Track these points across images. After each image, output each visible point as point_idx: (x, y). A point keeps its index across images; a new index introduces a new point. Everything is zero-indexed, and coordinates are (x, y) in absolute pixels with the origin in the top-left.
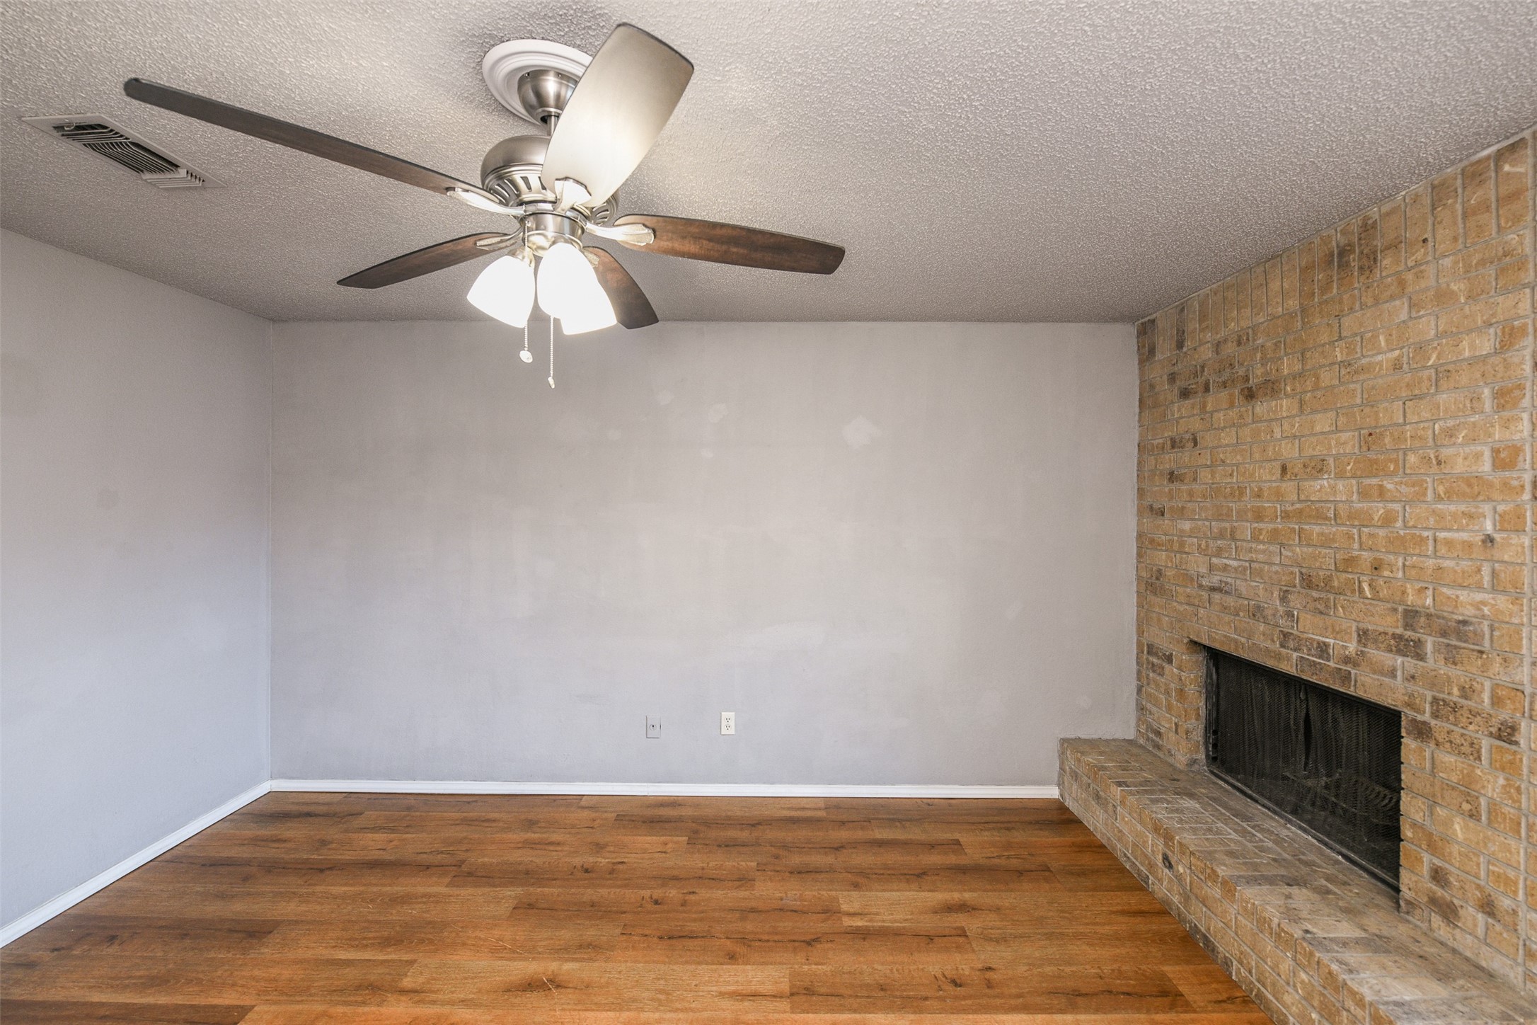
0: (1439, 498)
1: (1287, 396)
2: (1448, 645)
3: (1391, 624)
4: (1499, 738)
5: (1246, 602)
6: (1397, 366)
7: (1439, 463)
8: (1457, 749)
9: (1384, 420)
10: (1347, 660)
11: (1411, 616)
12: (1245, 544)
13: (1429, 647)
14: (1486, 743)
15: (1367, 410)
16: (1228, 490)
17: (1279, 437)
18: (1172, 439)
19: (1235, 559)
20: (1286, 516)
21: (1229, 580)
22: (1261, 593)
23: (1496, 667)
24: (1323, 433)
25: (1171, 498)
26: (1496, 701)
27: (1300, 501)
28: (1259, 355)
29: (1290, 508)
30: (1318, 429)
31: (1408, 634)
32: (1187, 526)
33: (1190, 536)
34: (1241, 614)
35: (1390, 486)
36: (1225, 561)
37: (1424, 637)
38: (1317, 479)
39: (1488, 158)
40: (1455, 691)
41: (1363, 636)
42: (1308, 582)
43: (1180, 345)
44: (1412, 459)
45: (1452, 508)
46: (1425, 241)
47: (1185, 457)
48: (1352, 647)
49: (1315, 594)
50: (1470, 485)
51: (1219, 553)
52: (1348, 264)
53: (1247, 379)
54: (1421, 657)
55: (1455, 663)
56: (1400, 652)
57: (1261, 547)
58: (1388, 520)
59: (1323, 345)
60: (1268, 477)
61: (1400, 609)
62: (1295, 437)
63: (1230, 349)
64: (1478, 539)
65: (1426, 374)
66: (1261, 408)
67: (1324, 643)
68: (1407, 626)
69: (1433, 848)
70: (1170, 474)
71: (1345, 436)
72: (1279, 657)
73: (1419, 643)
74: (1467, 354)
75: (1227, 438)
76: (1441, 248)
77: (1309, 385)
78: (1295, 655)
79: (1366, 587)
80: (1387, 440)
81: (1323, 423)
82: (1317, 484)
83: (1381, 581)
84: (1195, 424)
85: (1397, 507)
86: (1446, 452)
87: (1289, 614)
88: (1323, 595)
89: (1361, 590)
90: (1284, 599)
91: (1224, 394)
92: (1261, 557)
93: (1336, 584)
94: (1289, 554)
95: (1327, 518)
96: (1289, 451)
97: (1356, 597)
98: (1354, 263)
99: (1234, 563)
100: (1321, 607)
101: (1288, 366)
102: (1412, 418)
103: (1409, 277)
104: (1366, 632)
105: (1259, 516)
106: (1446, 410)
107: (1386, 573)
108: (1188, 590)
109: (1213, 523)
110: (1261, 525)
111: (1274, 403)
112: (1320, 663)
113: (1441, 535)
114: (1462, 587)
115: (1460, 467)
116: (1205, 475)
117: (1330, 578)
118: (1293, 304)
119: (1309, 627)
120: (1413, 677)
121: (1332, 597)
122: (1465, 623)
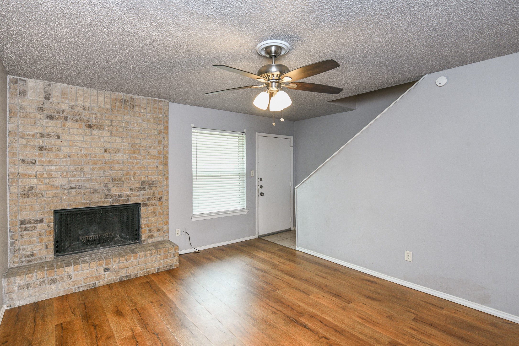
0: (148, 159)
1: (106, 130)
2: (150, 187)
3: (138, 185)
4: (159, 200)
5: (89, 190)
6: (139, 131)
7: (148, 152)
8: (152, 205)
9: (136, 142)
10: (127, 196)
11: (142, 183)
12: (88, 172)
13: (147, 188)
14: (157, 202)
15: (132, 139)
16: (79, 155)
17: (103, 141)
18: (40, 134)
19: (82, 177)
20: (106, 163)
21: (80, 184)
22: (96, 186)
23: (159, 188)
24: (119, 142)
25: (41, 157)
26: (159, 194)
27: (111, 159)
28: (94, 116)
29: (108, 161)
30: (117, 141)
31: (142, 186)
32: (53, 168)
33: (55, 171)
34: (87, 194)
35: (137, 156)
36: (77, 178)
37: (145, 186)
38: (117, 153)
39: (157, 100)
40: (152, 195)
41: (131, 190)
42: (114, 180)
43: (47, 98)
44: (143, 151)
45: (151, 161)
46: (145, 108)
47: (53, 142)
48: (129, 193)
49: (117, 183)
50: (154, 157)
51: (74, 176)
52: (126, 104)
53: (89, 122)
54: (145, 190)
55: (151, 190)
56: (140, 191)
57: (96, 172)
58: (137, 164)
59: (119, 121)
60: (99, 152)
61: (140, 182)
62: (109, 142)
63: (79, 109)
64: (155, 166)
65: (145, 135)
66: (95, 132)
67: (120, 194)
68: (142, 185)
69: (148, 226)
70: (40, 147)
71: (126, 144)
72: (104, 202)
73: (144, 188)
74: (153, 133)
75: (77, 138)
76: (148, 111)
77: (114, 129)
78: (110, 200)
79: (132, 178)
80: (137, 147)
81: (119, 140)
82: (118, 155)
83: (136, 177)
84: (59, 131)
85: (139, 161)
86: (150, 150)
87: (108, 190)
88: (120, 182)
89: (131, 180)
90: (106, 185)
91: (76, 124)
92: (96, 175)
93: (124, 179)
94: (108, 173)
95: (120, 163)
96: (107, 146)
97: (129, 181)
98: (128, 104)
99: (83, 178)
100: (119, 185)
101: (106, 122)
102: (142, 143)
103: (142, 114)
104: (132, 189)
105: (95, 163)
106: (149, 142)
107: (137, 175)
108: (55, 192)
109: (70, 166)
110: (96, 166)
111: (101, 131)
112: (119, 200)
113: (149, 166)
114: (153, 175)
115: (152, 153)
116: (65, 150)
117: (122, 178)
118: (108, 106)
119: (115, 191)
120: (143, 195)
121: (122, 182)
122: (153, 182)
